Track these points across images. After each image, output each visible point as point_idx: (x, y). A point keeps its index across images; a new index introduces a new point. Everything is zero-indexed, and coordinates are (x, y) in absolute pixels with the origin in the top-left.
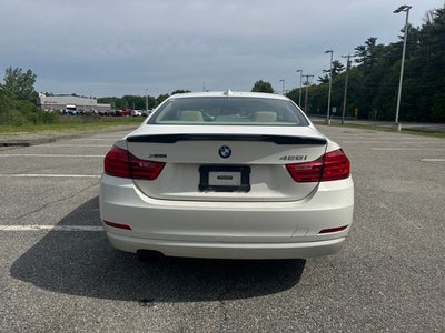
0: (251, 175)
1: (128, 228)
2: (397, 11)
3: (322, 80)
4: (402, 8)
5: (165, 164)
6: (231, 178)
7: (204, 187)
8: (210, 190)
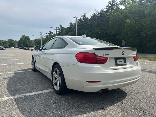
0: (126, 60)
1: (99, 82)
2: (74, 18)
3: (46, 37)
4: (75, 17)
5: (108, 57)
6: (122, 61)
7: (117, 65)
8: (118, 66)
